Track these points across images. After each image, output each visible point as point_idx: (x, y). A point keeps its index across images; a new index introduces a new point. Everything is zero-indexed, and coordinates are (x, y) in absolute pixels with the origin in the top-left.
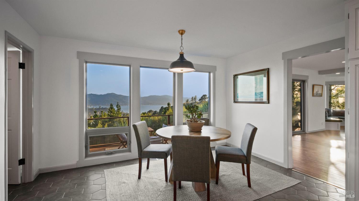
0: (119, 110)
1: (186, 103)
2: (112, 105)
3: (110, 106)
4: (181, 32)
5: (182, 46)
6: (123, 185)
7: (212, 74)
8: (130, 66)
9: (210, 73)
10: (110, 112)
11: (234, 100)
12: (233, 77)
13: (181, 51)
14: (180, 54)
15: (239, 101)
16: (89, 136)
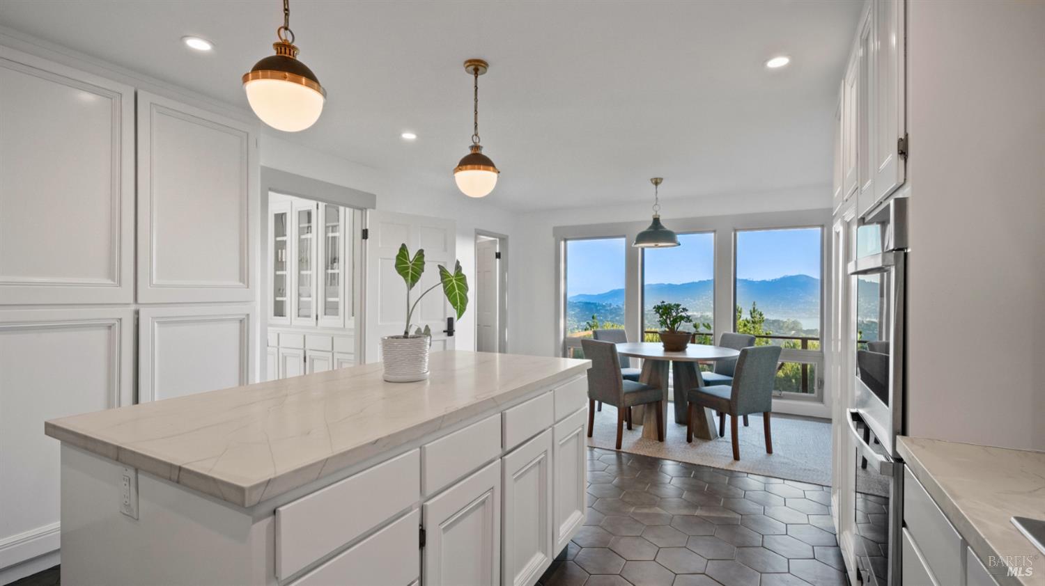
4: (654, 181)
8: (625, 237)
13: (655, 214)
14: (653, 219)
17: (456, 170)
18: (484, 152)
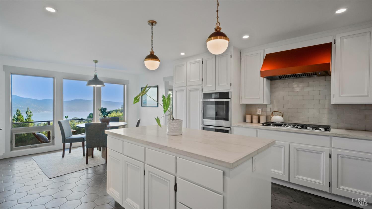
0: (30, 117)
1: (121, 109)
2: (19, 111)
3: (15, 112)
4: (95, 61)
5: (96, 70)
6: (51, 161)
7: (126, 86)
8: (54, 78)
9: (124, 85)
10: (16, 120)
11: (141, 105)
12: (141, 89)
13: (95, 74)
14: (95, 76)
15: (147, 105)
16: (14, 134)
17: (145, 60)
18: (155, 54)
